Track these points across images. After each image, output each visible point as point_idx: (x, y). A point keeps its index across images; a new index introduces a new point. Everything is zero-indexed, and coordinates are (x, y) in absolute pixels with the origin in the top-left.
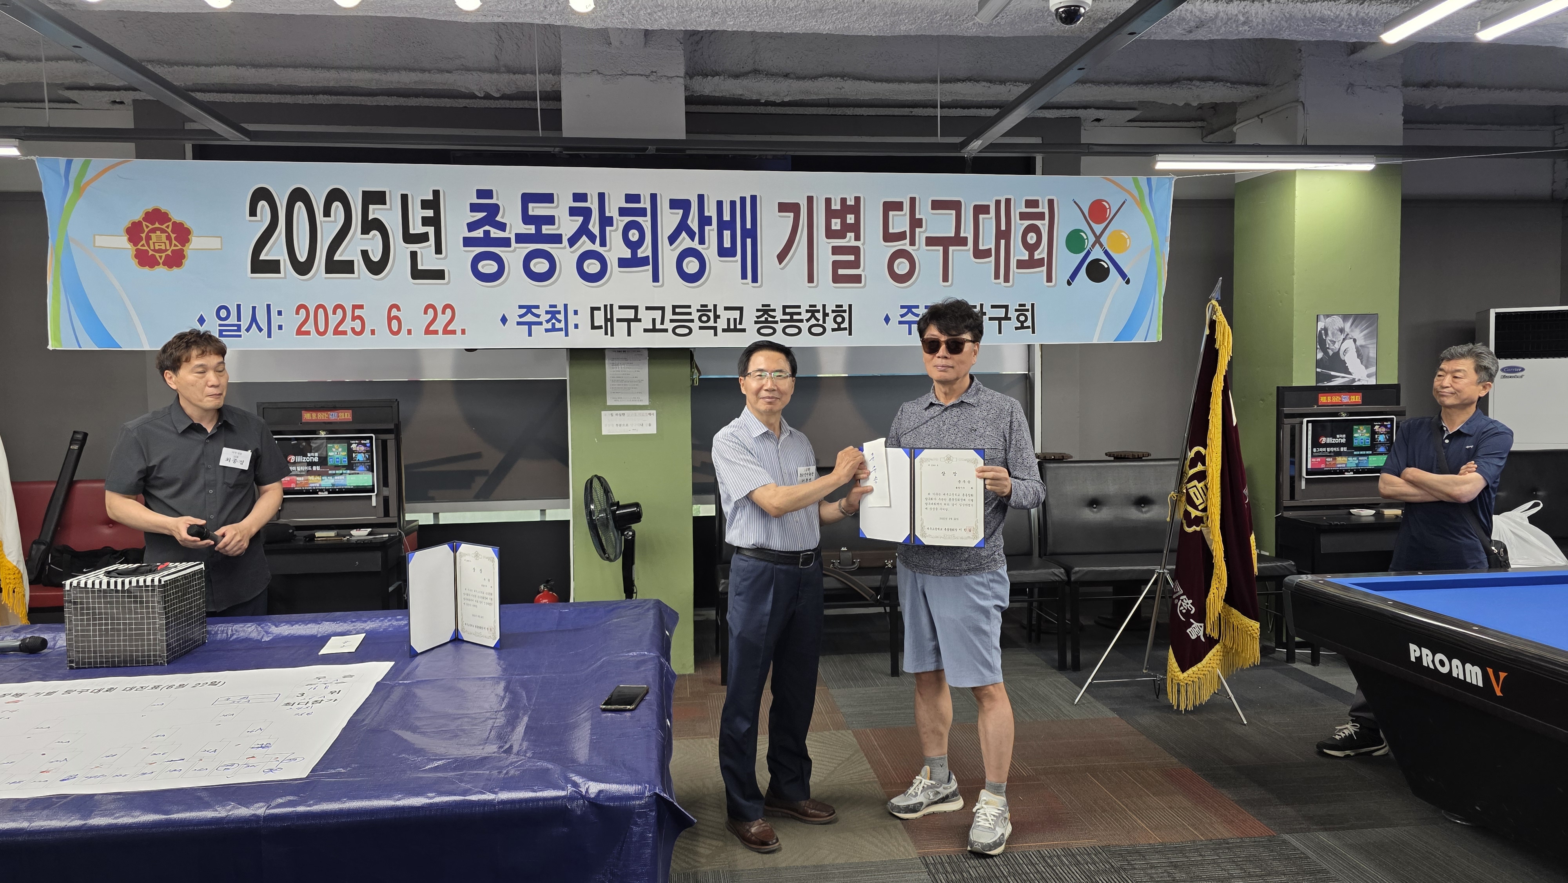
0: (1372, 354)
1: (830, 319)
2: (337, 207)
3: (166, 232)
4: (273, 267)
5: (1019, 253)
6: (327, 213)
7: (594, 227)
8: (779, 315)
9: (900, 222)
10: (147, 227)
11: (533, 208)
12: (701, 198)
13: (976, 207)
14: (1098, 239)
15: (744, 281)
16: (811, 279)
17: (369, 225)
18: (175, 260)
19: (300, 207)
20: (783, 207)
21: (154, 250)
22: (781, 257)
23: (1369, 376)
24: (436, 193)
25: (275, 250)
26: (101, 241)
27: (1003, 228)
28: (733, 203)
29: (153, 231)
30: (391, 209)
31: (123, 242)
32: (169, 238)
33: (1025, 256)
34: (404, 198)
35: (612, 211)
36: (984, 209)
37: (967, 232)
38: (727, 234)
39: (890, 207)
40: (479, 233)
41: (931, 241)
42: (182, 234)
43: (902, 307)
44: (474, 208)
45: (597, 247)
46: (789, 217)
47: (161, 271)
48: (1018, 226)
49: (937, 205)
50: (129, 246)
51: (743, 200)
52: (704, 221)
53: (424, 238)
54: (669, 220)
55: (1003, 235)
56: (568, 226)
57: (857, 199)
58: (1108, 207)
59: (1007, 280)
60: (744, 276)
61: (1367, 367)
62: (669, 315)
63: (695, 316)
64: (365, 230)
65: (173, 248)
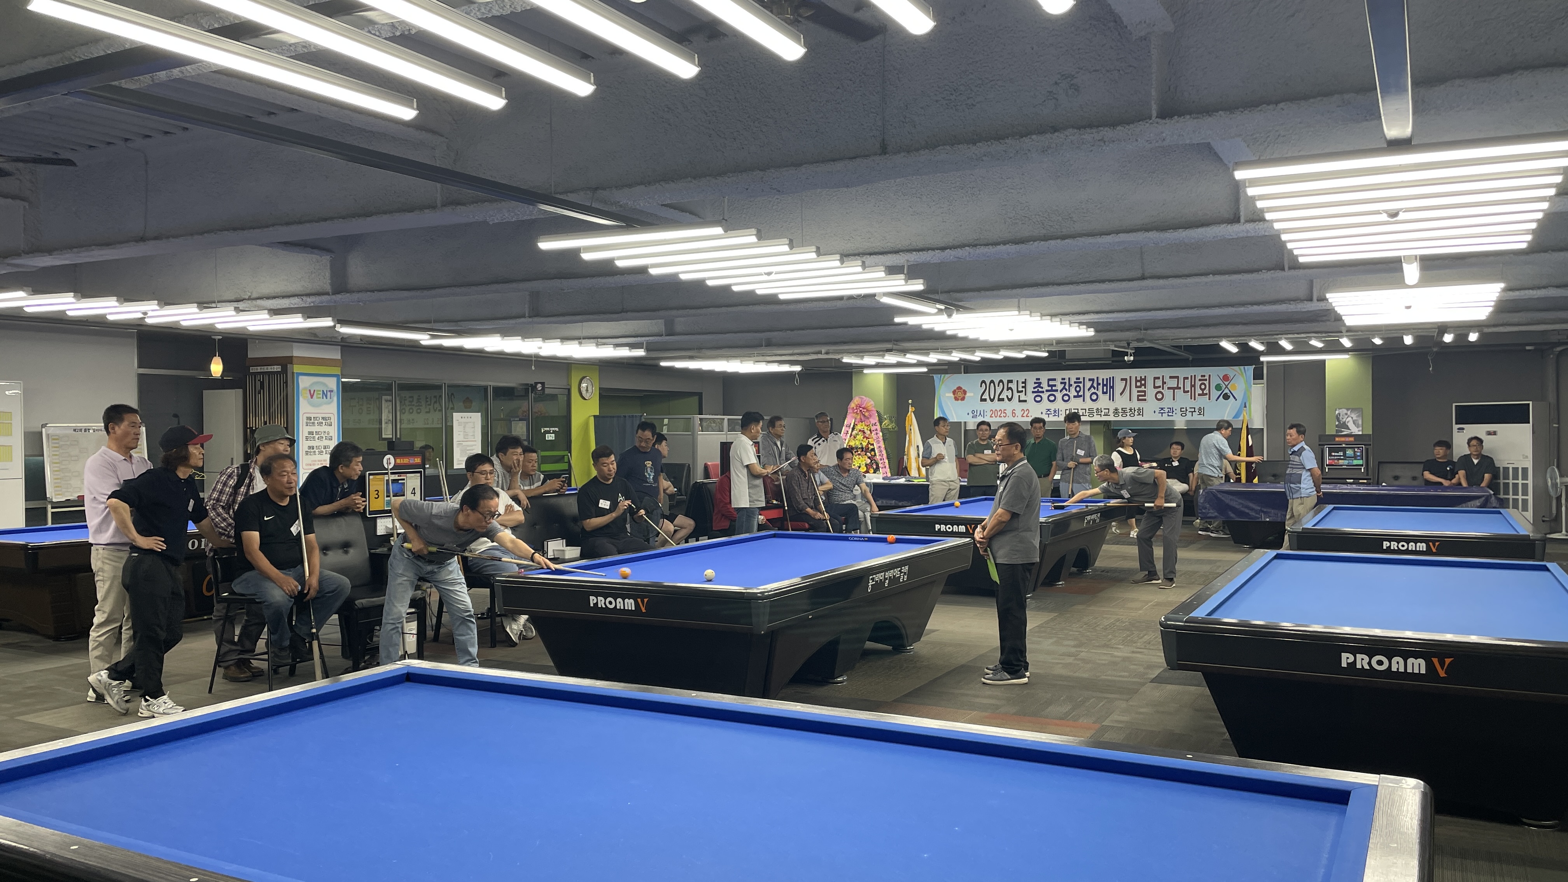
0: (1360, 423)
1: (1136, 412)
2: (1001, 384)
4: (985, 400)
5: (1199, 391)
6: (998, 386)
7: (1067, 387)
8: (1120, 411)
9: (1159, 383)
10: (957, 391)
11: (1051, 382)
12: (1098, 378)
13: (1184, 377)
14: (1226, 387)
15: (1110, 401)
16: (1131, 400)
17: (1009, 388)
18: (963, 399)
19: (992, 384)
20: (1122, 380)
21: (958, 396)
22: (1121, 394)
23: (1359, 431)
24: (1026, 380)
25: (986, 396)
26: (947, 395)
27: (1193, 384)
28: (1107, 379)
30: (1014, 384)
31: (951, 395)
32: (962, 393)
33: (1201, 392)
34: (1017, 381)
35: (1072, 382)
36: (1187, 378)
37: (1181, 385)
38: (1105, 388)
39: (1155, 378)
40: (1036, 390)
41: (1169, 388)
42: (965, 392)
44: (1035, 383)
45: (1067, 393)
46: (1124, 382)
47: (960, 401)
48: (1198, 383)
49: (1171, 377)
50: (953, 396)
51: (1110, 378)
52: (1098, 384)
53: (1022, 391)
54: (1088, 384)
55: (1193, 386)
56: (1060, 387)
57: (1145, 377)
58: (1229, 377)
59: (1195, 399)
61: (1358, 427)
62: (1087, 411)
63: (1095, 411)
64: (1007, 390)
65: (962, 396)
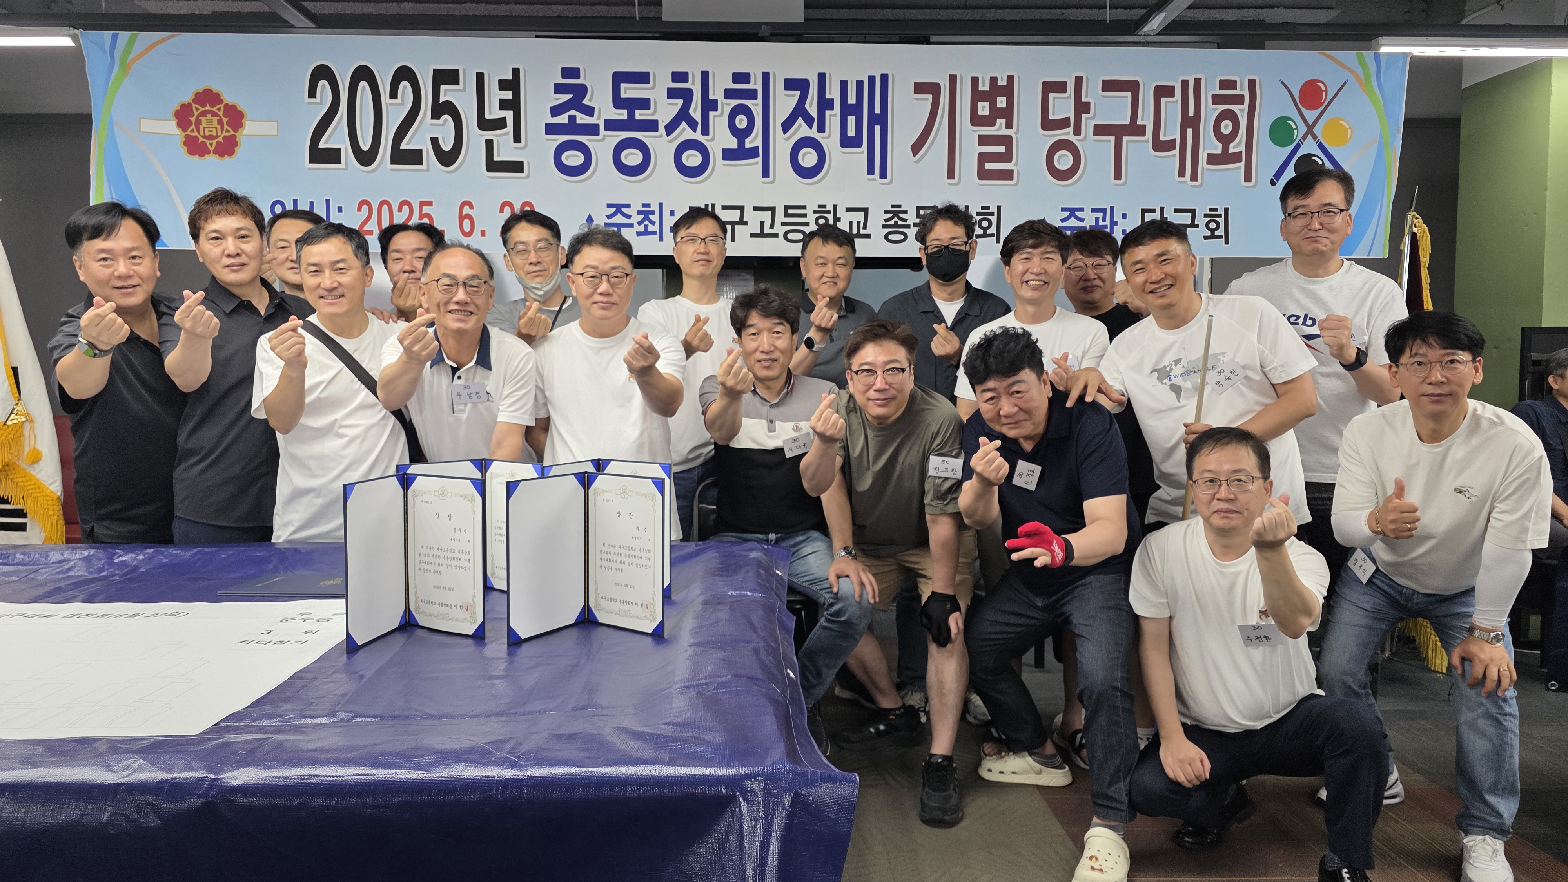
2: (405, 87)
3: (218, 116)
4: (333, 156)
5: (1210, 145)
6: (393, 95)
7: (696, 112)
8: (911, 218)
9: (1062, 106)
10: (197, 109)
11: (626, 89)
12: (822, 77)
13: (1157, 89)
14: (1310, 129)
15: (871, 176)
16: (951, 175)
17: (441, 109)
18: (227, 148)
19: (364, 87)
20: (920, 88)
21: (204, 137)
22: (916, 148)
24: (516, 72)
25: (336, 136)
26: (147, 125)
27: (1191, 113)
28: (859, 84)
29: (204, 114)
30: (464, 90)
31: (171, 127)
32: (220, 122)
33: (1218, 149)
34: (480, 77)
35: (717, 93)
36: (1168, 91)
37: (1146, 119)
38: (851, 120)
39: (1051, 87)
40: (563, 119)
41: (1100, 130)
42: (235, 117)
43: (1063, 210)
44: (559, 89)
45: (698, 136)
46: (927, 99)
47: (212, 159)
48: (1210, 112)
49: (1109, 86)
50: (177, 131)
51: (872, 79)
52: (825, 104)
53: (500, 124)
54: (784, 103)
55: (1190, 122)
56: (665, 110)
57: (1010, 79)
58: (1324, 89)
59: (1194, 178)
60: (871, 171)
62: (780, 217)
63: (811, 218)
64: (436, 115)
65: (225, 134)
